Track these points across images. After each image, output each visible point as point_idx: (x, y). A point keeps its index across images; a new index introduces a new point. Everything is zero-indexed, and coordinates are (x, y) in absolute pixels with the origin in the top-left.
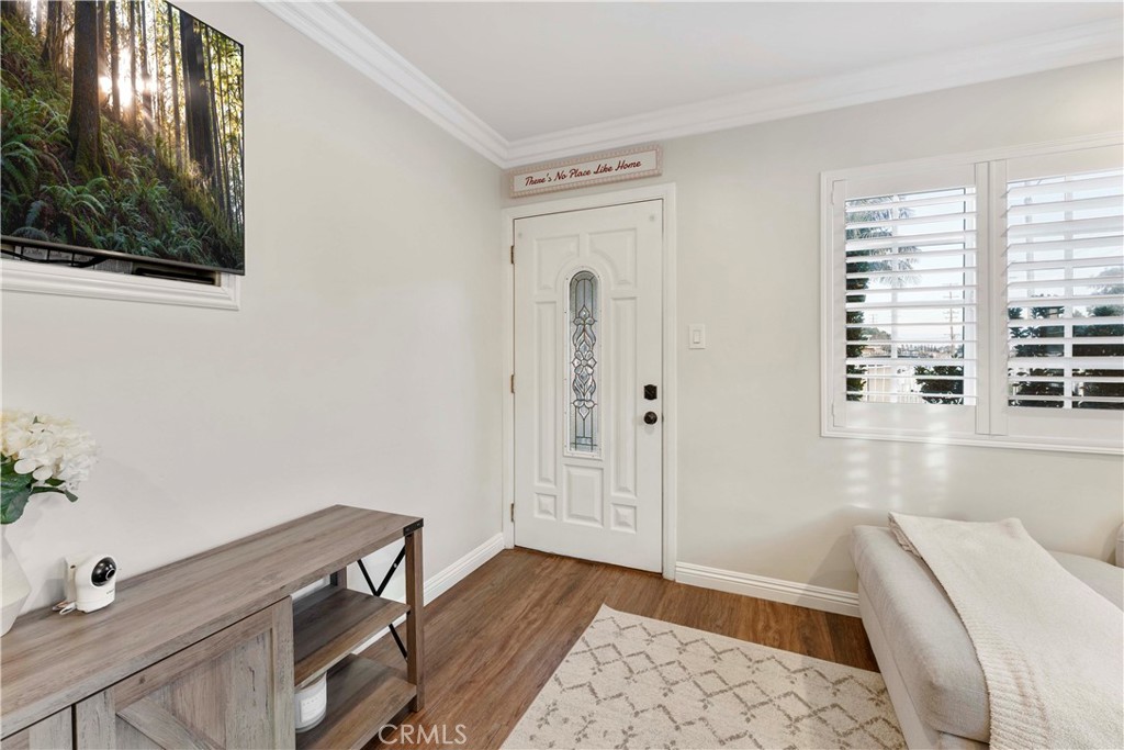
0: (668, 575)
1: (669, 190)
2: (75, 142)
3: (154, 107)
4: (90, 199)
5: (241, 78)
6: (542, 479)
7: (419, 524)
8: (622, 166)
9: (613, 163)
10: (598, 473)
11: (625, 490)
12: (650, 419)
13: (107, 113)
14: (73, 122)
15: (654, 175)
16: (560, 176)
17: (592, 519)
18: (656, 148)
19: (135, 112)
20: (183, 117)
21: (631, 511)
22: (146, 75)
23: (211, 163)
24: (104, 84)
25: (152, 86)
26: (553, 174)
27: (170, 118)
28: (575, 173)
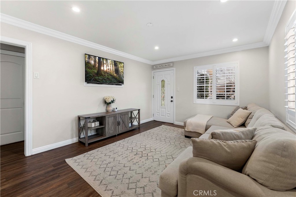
0: (174, 124)
1: (174, 69)
2: (98, 73)
3: (110, 70)
4: (100, 78)
5: (123, 66)
6: (157, 110)
7: (140, 110)
8: (168, 65)
9: (167, 65)
10: (165, 109)
11: (168, 111)
12: (172, 101)
13: (103, 71)
14: (98, 72)
15: (172, 67)
16: (160, 66)
17: (164, 116)
18: (173, 62)
19: (107, 70)
20: (114, 70)
21: (169, 115)
22: (108, 67)
23: (118, 74)
24: (102, 68)
25: (109, 68)
26: (159, 66)
27: (112, 70)
28: (162, 66)
